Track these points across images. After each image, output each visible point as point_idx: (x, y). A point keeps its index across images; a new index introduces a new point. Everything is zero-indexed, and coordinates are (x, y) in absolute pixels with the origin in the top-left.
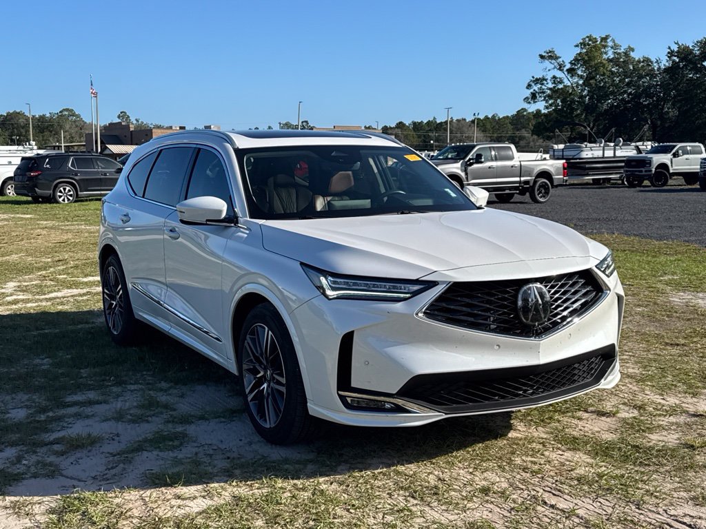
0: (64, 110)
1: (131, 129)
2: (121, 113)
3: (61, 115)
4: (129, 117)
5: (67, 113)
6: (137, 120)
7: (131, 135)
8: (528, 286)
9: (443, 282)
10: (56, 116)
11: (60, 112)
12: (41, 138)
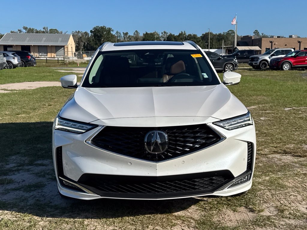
0: (229, 31)
1: (253, 39)
2: (255, 31)
3: (228, 33)
4: (259, 32)
5: (231, 32)
6: (262, 34)
7: (252, 41)
8: (152, 132)
9: (101, 126)
10: (226, 33)
11: (228, 32)
12: (218, 44)
